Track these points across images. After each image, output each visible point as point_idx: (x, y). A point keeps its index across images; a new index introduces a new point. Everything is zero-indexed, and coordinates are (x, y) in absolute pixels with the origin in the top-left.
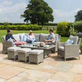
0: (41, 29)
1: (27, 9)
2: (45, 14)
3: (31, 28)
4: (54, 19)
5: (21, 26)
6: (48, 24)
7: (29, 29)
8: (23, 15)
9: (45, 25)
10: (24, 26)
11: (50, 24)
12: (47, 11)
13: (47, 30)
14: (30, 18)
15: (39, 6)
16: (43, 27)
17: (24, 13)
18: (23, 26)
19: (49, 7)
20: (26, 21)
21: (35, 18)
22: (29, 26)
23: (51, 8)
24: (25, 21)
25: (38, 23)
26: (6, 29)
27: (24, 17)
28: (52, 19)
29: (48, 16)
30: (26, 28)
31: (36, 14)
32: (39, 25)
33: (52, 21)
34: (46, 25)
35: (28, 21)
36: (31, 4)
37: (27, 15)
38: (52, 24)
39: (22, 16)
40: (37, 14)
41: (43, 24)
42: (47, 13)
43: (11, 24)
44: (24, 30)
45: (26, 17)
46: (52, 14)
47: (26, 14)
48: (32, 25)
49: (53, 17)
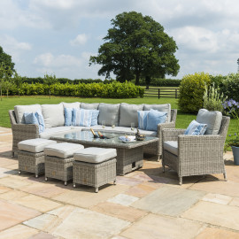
0: (141, 94)
1: (108, 41)
2: (155, 55)
3: (116, 91)
4: (178, 67)
5: (89, 86)
6: (164, 82)
7: (109, 94)
8: (95, 58)
9: (154, 85)
10: (97, 85)
11: (168, 81)
12: (160, 46)
13: (159, 97)
14: (114, 66)
15: (138, 33)
16: (147, 88)
17: (100, 51)
18: (95, 86)
19: (166, 36)
20: (105, 73)
21: (128, 66)
22: (110, 86)
23: (171, 39)
24: (101, 72)
25: (135, 80)
26: (48, 95)
27: (98, 62)
29: (163, 59)
30: (101, 92)
31: (130, 54)
32: (137, 83)
33: (175, 73)
34: (159, 85)
35: (108, 74)
36: (118, 28)
37: (107, 58)
38: (174, 81)
39: (93, 59)
40: (134, 56)
41: (148, 83)
42: (160, 52)
43: (63, 81)
45: (103, 63)
46: (174, 54)
47: (105, 54)
49: (176, 61)
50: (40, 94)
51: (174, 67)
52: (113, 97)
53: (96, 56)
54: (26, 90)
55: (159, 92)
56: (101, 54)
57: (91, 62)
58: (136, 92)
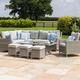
0: (34, 25)
2: (40, 4)
3: (21, 24)
4: (52, 11)
5: (7, 21)
6: (44, 18)
7: (18, 25)
8: (8, 6)
9: (39, 20)
10: (11, 21)
11: (46, 18)
13: (44, 27)
16: (37, 22)
20: (13, 14)
21: (26, 10)
22: (18, 21)
24: (11, 14)
25: (29, 17)
27: (10, 8)
28: (50, 11)
29: (44, 7)
30: (13, 24)
31: (27, 4)
34: (42, 20)
35: (15, 15)
38: (50, 18)
40: (29, 5)
41: (36, 19)
45: (12, 9)
46: (50, 4)
48: (23, 20)
49: (51, 8)
52: (20, 27)
53: (9, 5)
55: (44, 24)
56: (11, 4)
57: (6, 8)
58: (32, 25)
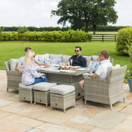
2: (99, 8)
3: (71, 37)
4: (117, 17)
5: (51, 33)
7: (66, 39)
8: (55, 11)
11: (109, 27)
12: (103, 1)
13: (103, 41)
14: (69, 17)
16: (94, 34)
17: (58, 6)
18: (56, 33)
20: (63, 22)
22: (67, 33)
24: (59, 22)
25: (85, 27)
26: (22, 40)
27: (57, 14)
30: (60, 37)
31: (81, 8)
32: (86, 30)
33: (114, 21)
35: (65, 23)
37: (63, 11)
39: (53, 12)
40: (84, 9)
42: (103, 5)
43: (31, 29)
44: (58, 41)
45: (61, 15)
47: (62, 8)
48: (73, 31)
49: (115, 13)
50: (15, 40)
51: (113, 17)
52: (69, 42)
54: (5, 37)
55: (103, 37)
56: (59, 8)
57: (52, 14)
58: (86, 38)
